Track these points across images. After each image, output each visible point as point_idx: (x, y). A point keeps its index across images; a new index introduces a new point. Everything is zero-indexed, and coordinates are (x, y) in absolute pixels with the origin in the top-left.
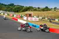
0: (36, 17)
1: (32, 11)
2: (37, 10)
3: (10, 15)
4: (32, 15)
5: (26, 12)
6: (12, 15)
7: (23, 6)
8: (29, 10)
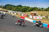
0: (40, 16)
1: (36, 11)
2: (41, 10)
3: (18, 14)
4: (37, 14)
5: (32, 12)
6: (20, 14)
7: (29, 7)
8: (34, 11)
